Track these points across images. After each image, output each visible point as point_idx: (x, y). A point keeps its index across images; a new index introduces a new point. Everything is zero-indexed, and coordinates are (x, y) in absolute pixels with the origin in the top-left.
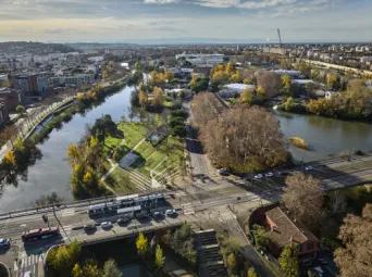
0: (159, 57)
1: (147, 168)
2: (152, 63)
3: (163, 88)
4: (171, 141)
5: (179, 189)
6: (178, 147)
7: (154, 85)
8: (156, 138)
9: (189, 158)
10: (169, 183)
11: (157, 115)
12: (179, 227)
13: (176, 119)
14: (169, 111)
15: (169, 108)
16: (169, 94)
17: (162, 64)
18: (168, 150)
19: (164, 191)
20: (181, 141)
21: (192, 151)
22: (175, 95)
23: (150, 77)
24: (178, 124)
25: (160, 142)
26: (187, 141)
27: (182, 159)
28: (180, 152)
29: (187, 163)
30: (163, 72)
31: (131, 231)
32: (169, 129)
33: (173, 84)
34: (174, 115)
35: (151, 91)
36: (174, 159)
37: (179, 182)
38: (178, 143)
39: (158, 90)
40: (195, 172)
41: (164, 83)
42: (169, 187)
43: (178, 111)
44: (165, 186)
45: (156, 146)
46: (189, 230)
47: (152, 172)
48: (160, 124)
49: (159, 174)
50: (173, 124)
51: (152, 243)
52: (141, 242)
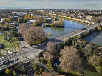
0: (6, 13)
1: (6, 48)
2: (4, 15)
3: (9, 23)
4: (13, 39)
5: (18, 52)
6: (16, 40)
7: (5, 22)
8: (8, 38)
9: (20, 43)
10: (14, 51)
11: (7, 31)
12: (19, 63)
13: (14, 32)
14: (11, 30)
15: (11, 29)
16: (11, 25)
17: (7, 15)
18: (13, 42)
19: (13, 54)
20: (16, 38)
21: (21, 41)
22: (13, 25)
23: (4, 19)
24: (15, 33)
25: (10, 40)
26: (19, 38)
27: (18, 43)
28: (17, 41)
29: (19, 44)
30: (8, 18)
31: (3, 69)
32: (12, 35)
33: (12, 21)
34: (13, 31)
35: (4, 24)
36: (15, 44)
37: (17, 50)
38: (16, 39)
39: (7, 23)
40: (22, 46)
41: (9, 21)
42: (14, 52)
43: (15, 29)
44: (13, 53)
45: (9, 41)
46: (22, 63)
47: (8, 49)
48: (9, 34)
49: (10, 49)
50: (13, 34)
51: (11, 70)
52: (7, 71)
